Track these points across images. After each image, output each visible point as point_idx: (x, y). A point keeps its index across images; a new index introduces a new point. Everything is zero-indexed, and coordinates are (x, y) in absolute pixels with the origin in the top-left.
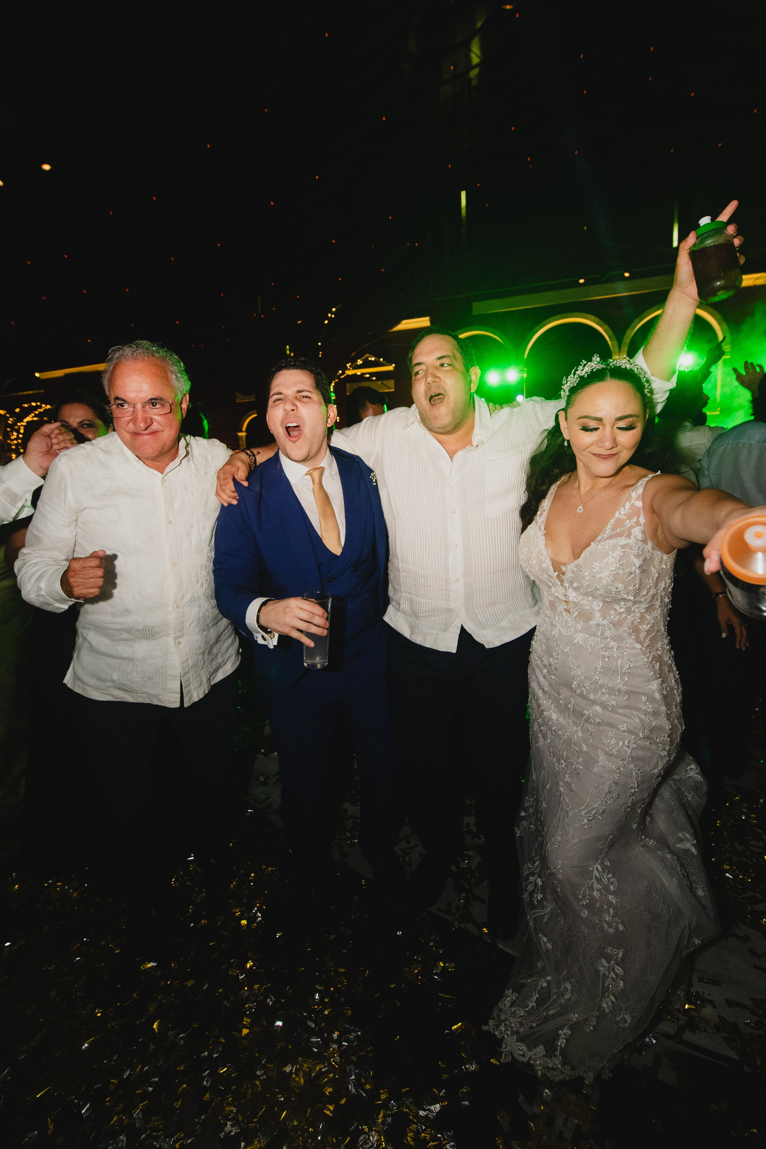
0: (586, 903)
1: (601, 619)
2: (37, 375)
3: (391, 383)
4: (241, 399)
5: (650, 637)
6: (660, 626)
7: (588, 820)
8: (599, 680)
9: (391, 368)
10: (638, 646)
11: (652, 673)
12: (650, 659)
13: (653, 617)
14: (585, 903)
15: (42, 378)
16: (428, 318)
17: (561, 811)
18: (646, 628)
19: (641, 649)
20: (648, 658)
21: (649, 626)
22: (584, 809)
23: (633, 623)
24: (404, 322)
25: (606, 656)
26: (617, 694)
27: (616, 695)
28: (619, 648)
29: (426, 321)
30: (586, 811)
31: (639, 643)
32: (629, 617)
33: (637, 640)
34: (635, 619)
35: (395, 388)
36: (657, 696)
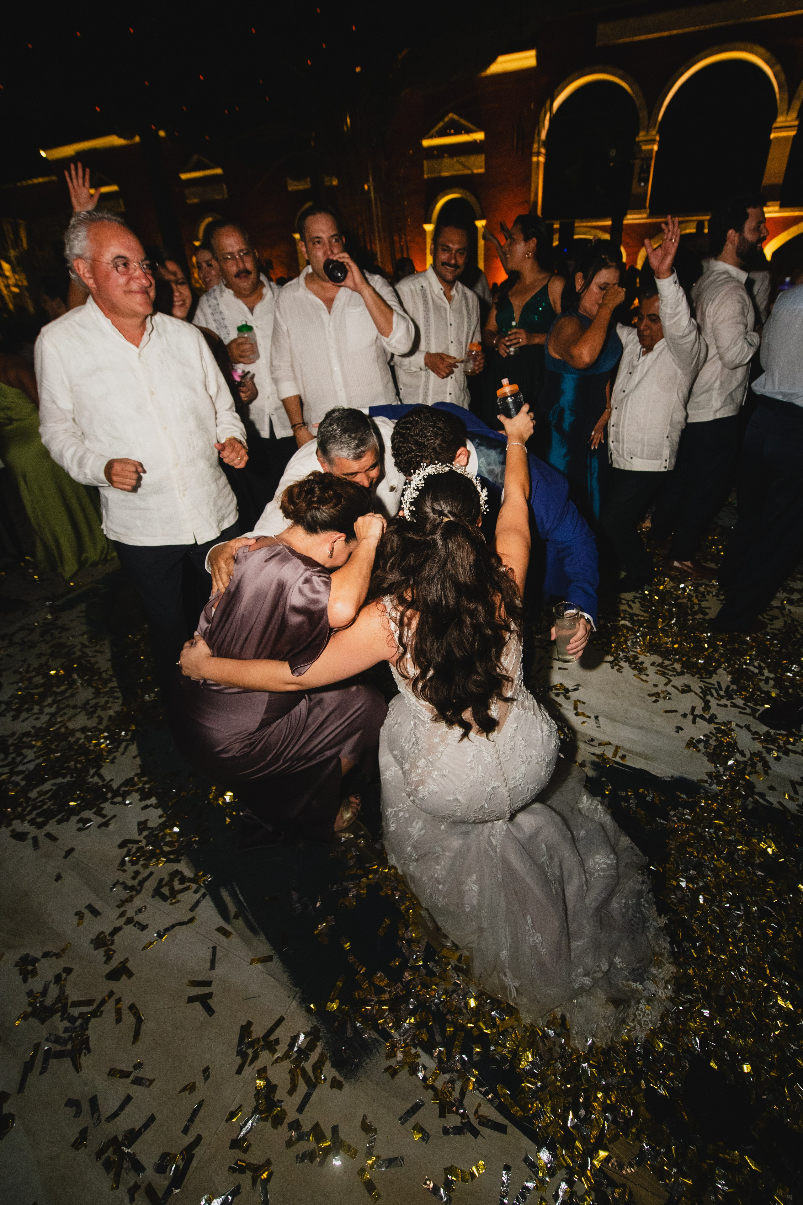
2: (43, 154)
3: (481, 159)
4: (293, 186)
9: (480, 136)
15: (50, 158)
16: (532, 53)
24: (501, 59)
29: (530, 57)
35: (487, 167)
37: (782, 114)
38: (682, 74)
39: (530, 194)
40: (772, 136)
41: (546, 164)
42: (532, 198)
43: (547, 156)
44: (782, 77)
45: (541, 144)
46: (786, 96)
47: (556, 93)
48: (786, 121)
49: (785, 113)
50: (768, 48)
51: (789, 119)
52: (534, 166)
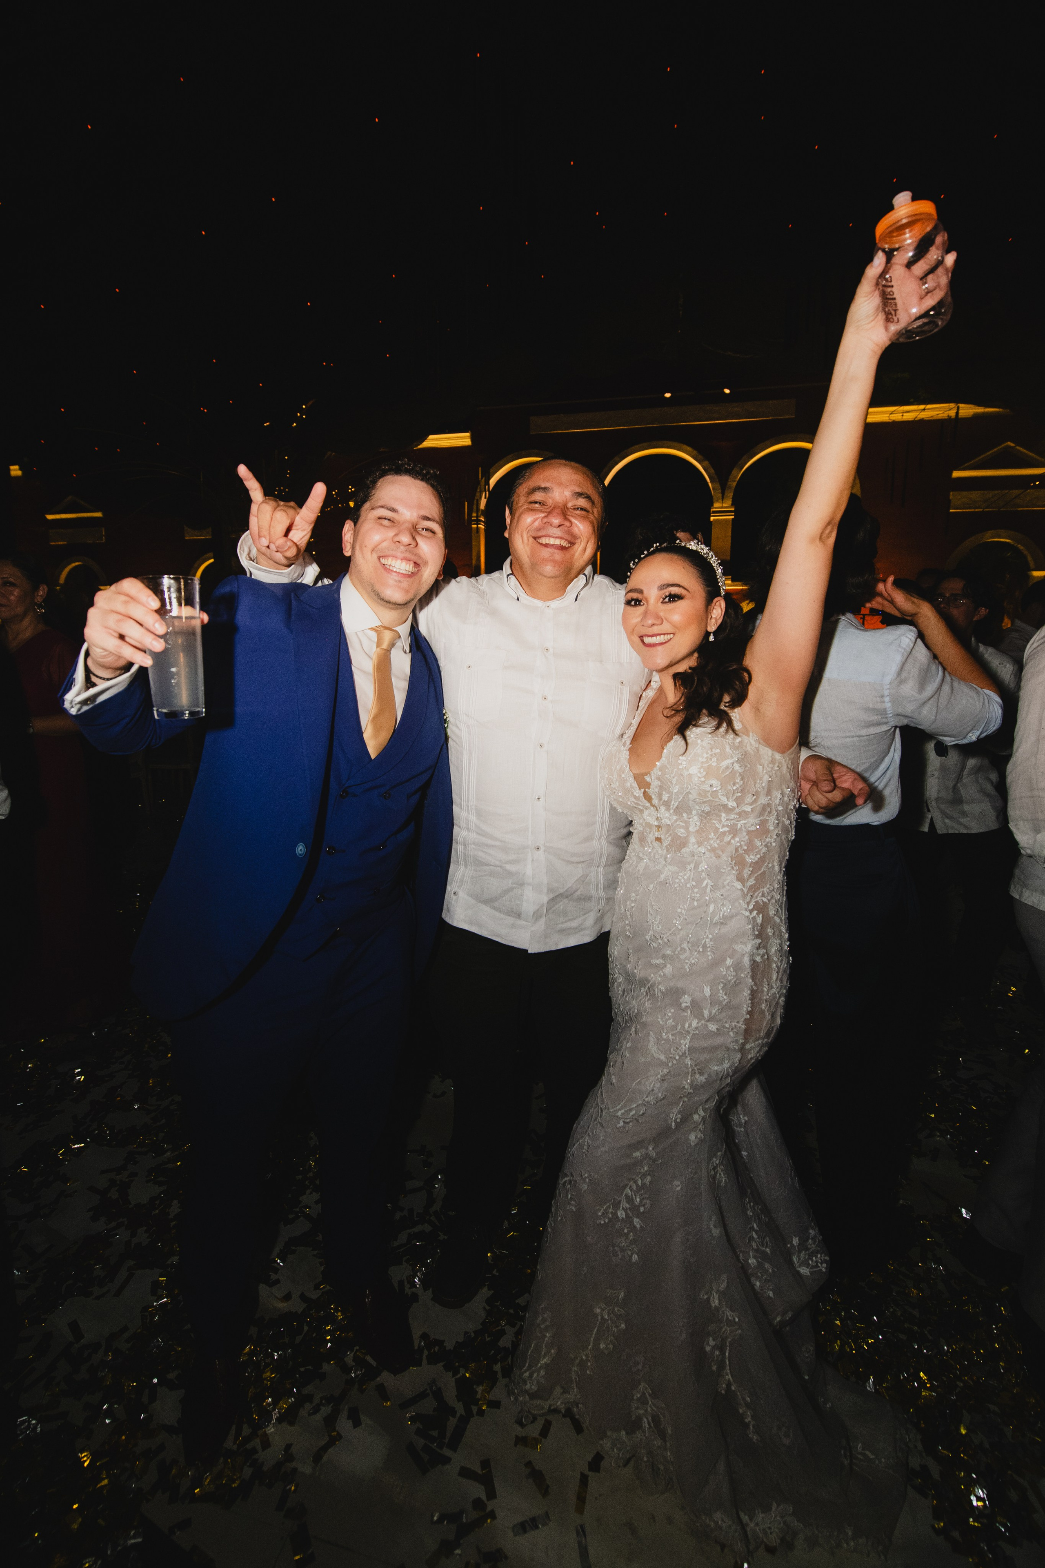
0: (605, 1222)
1: (696, 846)
4: (191, 536)
5: (756, 875)
6: (773, 861)
7: (624, 1122)
8: (681, 929)
10: (738, 885)
11: (750, 926)
12: (751, 907)
13: (766, 843)
14: (603, 1222)
16: (466, 435)
17: (595, 1108)
18: (754, 859)
19: (741, 890)
20: (748, 904)
21: (758, 856)
22: (620, 1110)
23: (737, 850)
24: (433, 437)
25: (696, 899)
26: (701, 950)
27: (699, 951)
28: (715, 888)
29: (464, 438)
30: (623, 1111)
31: (740, 881)
32: (732, 841)
33: (740, 879)
34: (741, 846)
36: (746, 961)
37: (717, 501)
38: (617, 463)
39: (471, 559)
40: (712, 519)
41: (485, 530)
42: (474, 562)
43: (486, 524)
44: (712, 471)
45: (480, 513)
46: (718, 486)
47: (491, 471)
48: (722, 507)
49: (720, 500)
50: (694, 447)
51: (724, 505)
52: (474, 532)
